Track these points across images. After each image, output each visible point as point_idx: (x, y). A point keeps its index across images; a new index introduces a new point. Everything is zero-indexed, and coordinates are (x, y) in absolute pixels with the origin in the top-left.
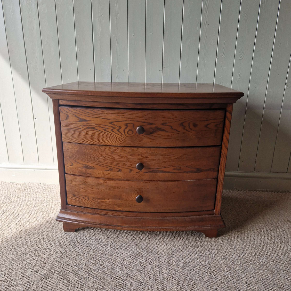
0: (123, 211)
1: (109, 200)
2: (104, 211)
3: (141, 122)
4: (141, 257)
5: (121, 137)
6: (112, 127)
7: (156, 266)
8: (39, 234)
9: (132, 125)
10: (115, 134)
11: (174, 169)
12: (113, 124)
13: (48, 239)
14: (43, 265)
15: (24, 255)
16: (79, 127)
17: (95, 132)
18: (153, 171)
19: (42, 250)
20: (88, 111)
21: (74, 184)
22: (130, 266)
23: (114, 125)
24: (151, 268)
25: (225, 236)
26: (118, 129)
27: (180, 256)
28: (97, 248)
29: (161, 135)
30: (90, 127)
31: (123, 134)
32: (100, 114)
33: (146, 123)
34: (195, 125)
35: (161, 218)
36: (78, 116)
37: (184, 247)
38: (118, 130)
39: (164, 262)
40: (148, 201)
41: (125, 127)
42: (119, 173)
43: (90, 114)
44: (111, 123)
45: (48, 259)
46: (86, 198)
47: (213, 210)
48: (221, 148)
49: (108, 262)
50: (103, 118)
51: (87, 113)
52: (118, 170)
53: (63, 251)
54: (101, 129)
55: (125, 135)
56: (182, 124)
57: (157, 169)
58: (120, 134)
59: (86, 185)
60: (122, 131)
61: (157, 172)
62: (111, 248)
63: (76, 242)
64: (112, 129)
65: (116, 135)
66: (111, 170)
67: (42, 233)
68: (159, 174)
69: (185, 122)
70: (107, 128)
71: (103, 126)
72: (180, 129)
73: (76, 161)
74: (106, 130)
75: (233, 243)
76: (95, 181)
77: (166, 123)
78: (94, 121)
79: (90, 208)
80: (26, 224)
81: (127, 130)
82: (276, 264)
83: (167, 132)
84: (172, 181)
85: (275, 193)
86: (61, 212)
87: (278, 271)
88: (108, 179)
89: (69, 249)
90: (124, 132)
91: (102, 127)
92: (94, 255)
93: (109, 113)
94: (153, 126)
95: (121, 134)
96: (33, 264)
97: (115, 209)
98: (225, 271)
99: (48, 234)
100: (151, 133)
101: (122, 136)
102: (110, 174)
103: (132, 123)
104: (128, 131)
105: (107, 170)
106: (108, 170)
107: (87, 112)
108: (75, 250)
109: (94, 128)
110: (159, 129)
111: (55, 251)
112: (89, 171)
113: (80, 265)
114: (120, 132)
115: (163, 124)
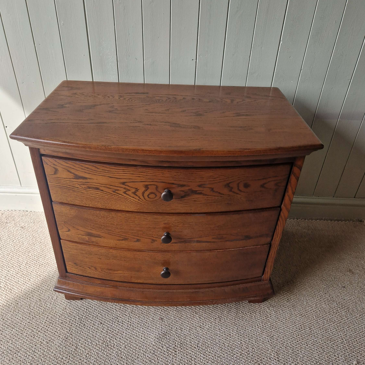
0: (143, 283)
1: (124, 272)
2: (118, 283)
3: (168, 183)
4: (168, 340)
5: (139, 201)
6: (125, 188)
7: (187, 355)
8: (33, 305)
9: (154, 187)
10: (129, 197)
11: (213, 238)
12: (126, 185)
13: (46, 313)
14: (42, 359)
15: (17, 343)
16: (74, 186)
17: (100, 193)
18: (184, 241)
19: (39, 333)
20: (87, 166)
21: (74, 252)
22: (156, 355)
23: (129, 186)
24: (181, 359)
25: (272, 300)
26: (134, 191)
27: (217, 337)
28: (111, 327)
29: (196, 199)
30: (91, 186)
31: (142, 197)
32: (107, 171)
33: (175, 184)
34: (246, 186)
35: (194, 290)
36: (73, 171)
37: (222, 321)
38: (134, 193)
39: (197, 347)
40: (177, 273)
41: (144, 189)
42: (137, 243)
43: (91, 170)
44: (123, 183)
45: (49, 349)
46: (93, 268)
47: (261, 277)
48: (281, 210)
49: (126, 349)
50: (111, 177)
51: (86, 169)
52: (136, 240)
53: (68, 334)
54: (110, 191)
55: (145, 199)
56: (227, 185)
57: (190, 239)
58: (137, 198)
59: (91, 254)
60: (139, 193)
61: (190, 242)
62: (129, 326)
63: (84, 318)
64: (125, 190)
65: (131, 198)
66: (125, 239)
67: (37, 303)
68: (192, 244)
69: (232, 182)
70: (118, 190)
71: (111, 187)
72: (226, 191)
73: (74, 227)
74: (116, 192)
75: (283, 311)
76: (103, 251)
77: (204, 184)
78: (97, 179)
79: (99, 279)
80: (14, 287)
81: (147, 193)
82: (333, 344)
83: (206, 195)
84: (210, 250)
85: (336, 221)
86: (59, 282)
87: (335, 356)
88: (122, 249)
89: (75, 330)
90: (143, 196)
91: (109, 188)
92: (108, 339)
93: (119, 170)
94: (186, 189)
95: (139, 197)
96: (30, 358)
97: (133, 281)
98: (272, 359)
99: (45, 304)
100: (182, 197)
101: (141, 200)
102: (124, 244)
103: (154, 185)
104: (149, 195)
105: (119, 240)
106: (122, 240)
107: (85, 167)
108: (83, 331)
109: (97, 189)
110: (195, 192)
111: (56, 334)
112: (94, 239)
113: (91, 357)
114: (137, 195)
115: (200, 186)
